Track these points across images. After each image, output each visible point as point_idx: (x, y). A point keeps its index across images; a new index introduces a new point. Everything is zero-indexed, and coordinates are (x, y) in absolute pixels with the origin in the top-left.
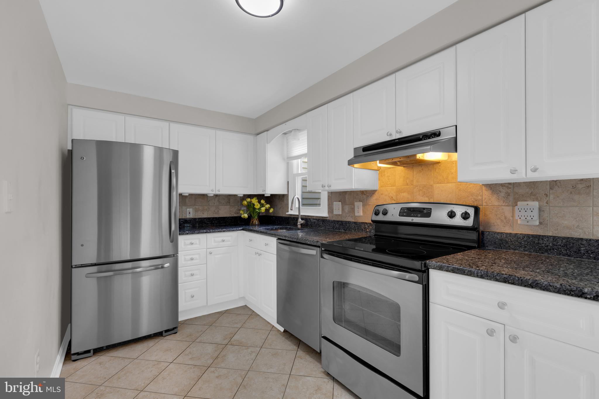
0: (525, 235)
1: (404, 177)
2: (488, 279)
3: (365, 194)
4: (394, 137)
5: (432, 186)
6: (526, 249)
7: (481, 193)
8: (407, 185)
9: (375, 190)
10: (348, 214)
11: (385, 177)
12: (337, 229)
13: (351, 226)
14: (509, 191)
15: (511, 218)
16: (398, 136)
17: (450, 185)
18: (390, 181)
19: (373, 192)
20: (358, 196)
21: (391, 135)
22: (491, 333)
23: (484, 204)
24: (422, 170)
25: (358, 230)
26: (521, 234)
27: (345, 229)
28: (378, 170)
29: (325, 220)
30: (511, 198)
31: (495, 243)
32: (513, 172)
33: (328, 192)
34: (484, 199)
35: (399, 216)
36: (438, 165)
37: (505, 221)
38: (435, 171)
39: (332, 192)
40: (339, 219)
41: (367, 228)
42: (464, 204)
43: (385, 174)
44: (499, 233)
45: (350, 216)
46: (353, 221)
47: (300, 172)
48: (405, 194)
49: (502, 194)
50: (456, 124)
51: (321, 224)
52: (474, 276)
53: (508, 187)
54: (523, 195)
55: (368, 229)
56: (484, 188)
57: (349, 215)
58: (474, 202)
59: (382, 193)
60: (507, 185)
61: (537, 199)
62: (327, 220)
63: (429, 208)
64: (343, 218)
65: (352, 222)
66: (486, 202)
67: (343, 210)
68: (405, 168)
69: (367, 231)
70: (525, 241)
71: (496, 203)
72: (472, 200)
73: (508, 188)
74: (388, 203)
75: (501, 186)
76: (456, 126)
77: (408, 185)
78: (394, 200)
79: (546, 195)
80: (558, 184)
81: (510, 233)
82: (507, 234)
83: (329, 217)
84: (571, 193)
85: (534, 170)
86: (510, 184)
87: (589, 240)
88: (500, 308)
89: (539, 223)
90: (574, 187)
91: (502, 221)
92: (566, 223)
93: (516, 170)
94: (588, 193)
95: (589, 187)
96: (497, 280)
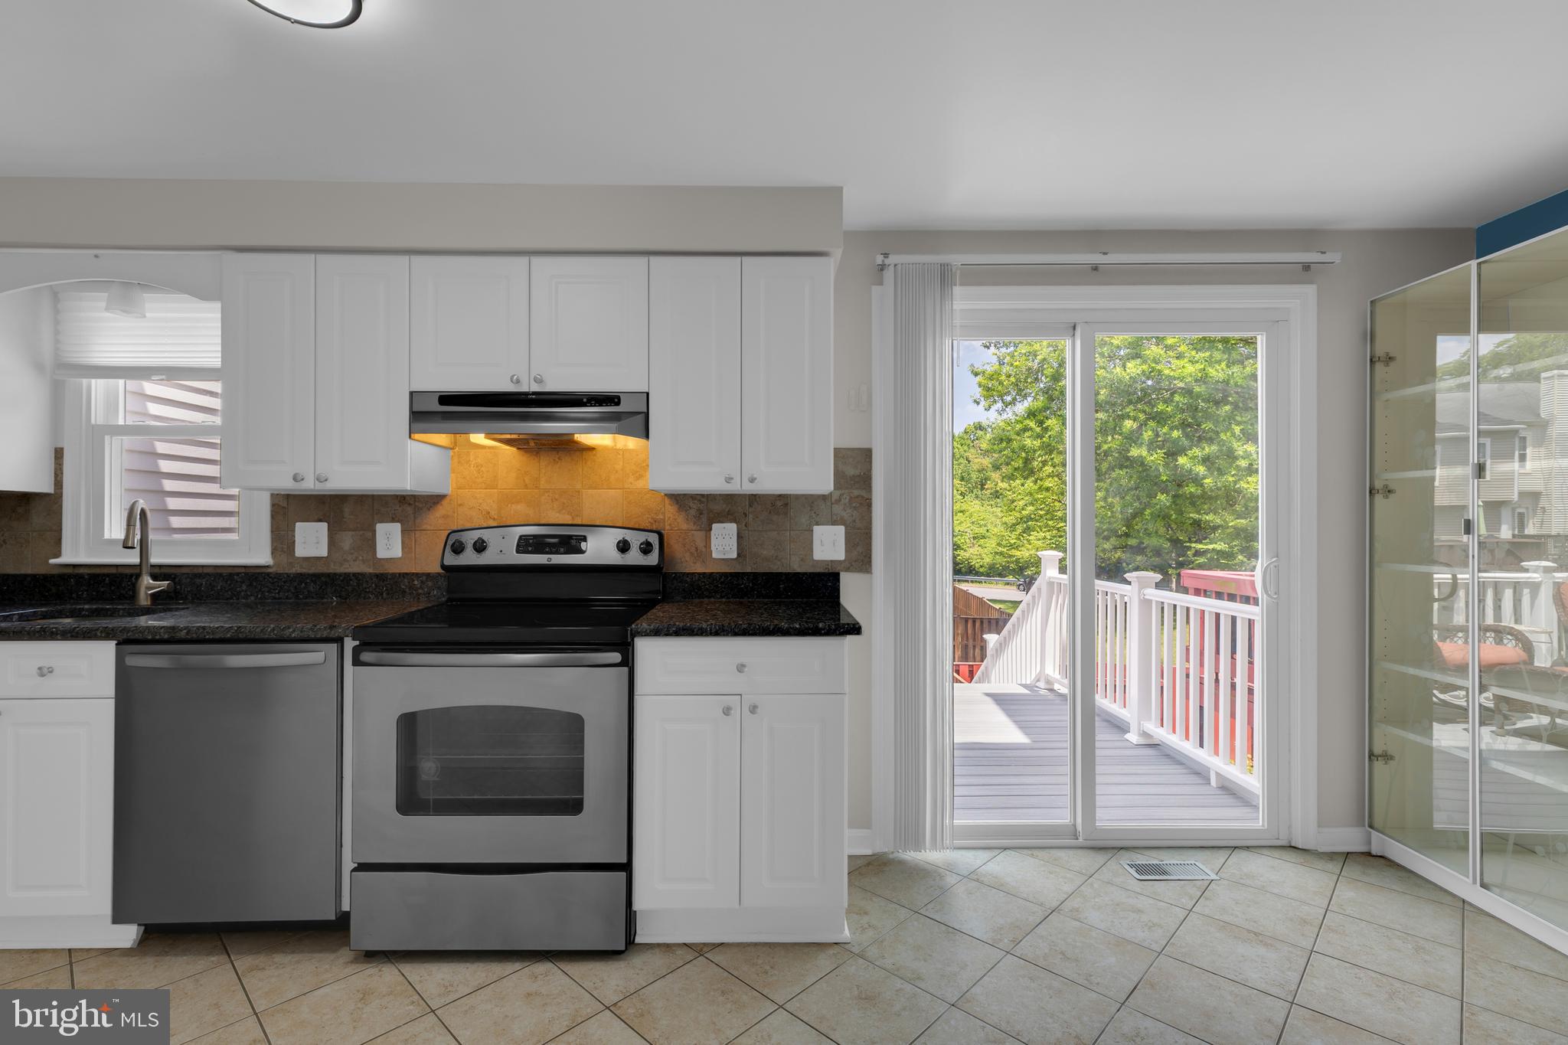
0: (723, 573)
1: (519, 470)
2: (724, 635)
3: (410, 504)
4: (524, 388)
5: (579, 492)
6: (723, 594)
7: (663, 509)
8: (526, 487)
9: (440, 496)
10: (352, 554)
11: (469, 466)
12: (313, 598)
13: (365, 585)
14: (701, 506)
15: (704, 550)
16: (535, 388)
17: (612, 492)
18: (482, 477)
19: (435, 500)
20: (388, 507)
21: (518, 381)
22: (727, 711)
23: (667, 527)
24: (559, 458)
25: (388, 594)
26: (717, 573)
27: (343, 594)
28: (451, 449)
29: (259, 573)
30: (704, 519)
31: (684, 590)
32: (729, 480)
33: (272, 495)
34: (667, 519)
35: (518, 552)
36: (590, 453)
37: (696, 555)
38: (586, 463)
39: (288, 495)
40: (321, 569)
41: (419, 586)
42: (637, 526)
43: (469, 461)
44: (688, 574)
45: (361, 558)
46: (371, 571)
47: (121, 422)
48: (520, 508)
49: (693, 512)
50: (647, 391)
51: (244, 587)
52: (707, 635)
53: (700, 500)
54: (718, 514)
55: (421, 588)
56: (667, 501)
57: (357, 558)
58: (652, 524)
59: (459, 503)
60: (699, 497)
61: (734, 521)
62: (268, 574)
63: (581, 536)
64: (332, 566)
65: (370, 573)
66: (670, 525)
67: (332, 543)
68: (521, 452)
69: (419, 594)
70: (722, 583)
71: (685, 526)
72: (650, 520)
73: (701, 502)
74: (477, 527)
75: (690, 499)
76: (648, 394)
77: (527, 489)
78: (494, 519)
79: (745, 514)
80: (758, 500)
81: (705, 573)
82: (699, 574)
83: (275, 564)
84: (770, 512)
85: (752, 480)
86: (703, 496)
87: (787, 574)
88: (740, 672)
89: (738, 555)
90: (773, 505)
91: (692, 554)
92: (765, 552)
93: (732, 479)
94: (786, 514)
95: (787, 504)
96: (736, 634)
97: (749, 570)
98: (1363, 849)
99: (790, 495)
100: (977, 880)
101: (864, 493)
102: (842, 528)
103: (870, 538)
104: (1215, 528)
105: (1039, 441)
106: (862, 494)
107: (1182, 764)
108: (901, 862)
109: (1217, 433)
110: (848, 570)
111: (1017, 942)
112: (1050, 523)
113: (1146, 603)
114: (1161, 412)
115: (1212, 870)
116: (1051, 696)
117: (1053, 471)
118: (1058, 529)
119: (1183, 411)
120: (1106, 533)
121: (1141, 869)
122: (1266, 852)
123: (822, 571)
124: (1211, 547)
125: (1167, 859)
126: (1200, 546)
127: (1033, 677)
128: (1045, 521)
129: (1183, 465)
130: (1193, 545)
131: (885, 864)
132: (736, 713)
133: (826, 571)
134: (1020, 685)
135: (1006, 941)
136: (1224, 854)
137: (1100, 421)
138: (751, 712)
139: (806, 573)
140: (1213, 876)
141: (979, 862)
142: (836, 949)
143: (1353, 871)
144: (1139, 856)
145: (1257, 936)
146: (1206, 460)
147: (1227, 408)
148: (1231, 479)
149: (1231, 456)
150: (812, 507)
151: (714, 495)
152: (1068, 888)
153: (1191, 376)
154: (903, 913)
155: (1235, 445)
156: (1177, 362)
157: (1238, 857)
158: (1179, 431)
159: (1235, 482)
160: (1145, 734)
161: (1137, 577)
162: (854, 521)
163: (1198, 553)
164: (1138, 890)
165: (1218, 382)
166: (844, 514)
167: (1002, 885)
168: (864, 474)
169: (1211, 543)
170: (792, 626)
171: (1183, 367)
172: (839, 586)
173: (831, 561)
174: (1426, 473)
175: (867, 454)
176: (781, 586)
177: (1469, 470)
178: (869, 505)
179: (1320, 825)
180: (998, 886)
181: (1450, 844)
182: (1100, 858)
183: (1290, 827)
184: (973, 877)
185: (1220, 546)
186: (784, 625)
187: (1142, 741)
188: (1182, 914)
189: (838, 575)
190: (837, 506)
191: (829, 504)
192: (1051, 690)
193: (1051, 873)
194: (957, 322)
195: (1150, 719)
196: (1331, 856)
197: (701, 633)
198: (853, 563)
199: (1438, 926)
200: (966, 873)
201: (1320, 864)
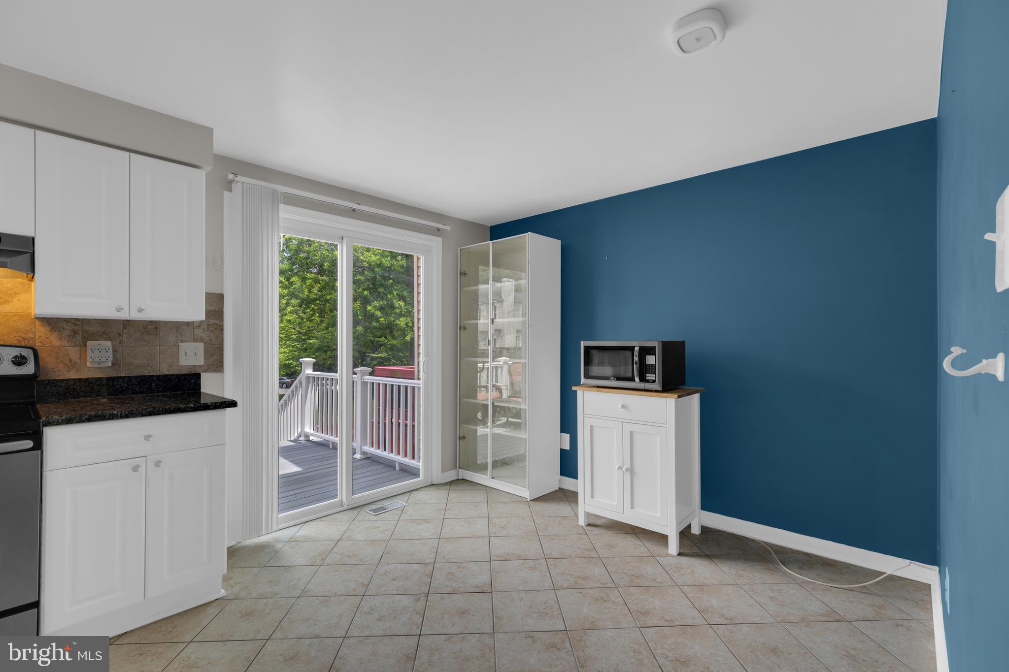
0: (98, 378)
2: (133, 417)
6: (99, 393)
7: (34, 330)
14: (76, 328)
15: (78, 361)
22: (135, 469)
23: (38, 344)
26: (93, 378)
30: (79, 337)
31: (58, 393)
32: (119, 310)
34: (37, 337)
37: (70, 365)
44: (63, 380)
49: (67, 332)
52: (117, 419)
54: (93, 334)
56: (37, 323)
60: (73, 321)
61: (110, 339)
66: (43, 342)
70: (98, 385)
71: (58, 343)
72: (17, 338)
73: (75, 325)
79: (120, 335)
81: (80, 379)
82: (74, 380)
84: (142, 333)
85: (140, 310)
86: (77, 320)
87: (158, 376)
88: (146, 440)
89: (113, 364)
90: (145, 328)
91: (65, 365)
92: (138, 362)
93: (123, 309)
94: (156, 334)
95: (156, 328)
96: (143, 415)
97: (123, 374)
98: (455, 478)
99: (160, 321)
100: (295, 541)
101: (218, 322)
102: (202, 344)
103: (223, 350)
104: (381, 345)
105: (287, 290)
106: (216, 322)
107: (383, 464)
108: (244, 547)
109: (386, 295)
110: (206, 371)
111: (324, 560)
112: (288, 342)
113: (364, 384)
114: (359, 280)
115: (404, 502)
116: (309, 444)
117: (293, 310)
118: (293, 346)
119: (368, 280)
120: (325, 348)
121: (374, 511)
122: (423, 489)
123: (186, 372)
124: (380, 355)
125: (385, 503)
126: (374, 355)
127: (296, 435)
128: (284, 342)
129: (370, 310)
130: (371, 355)
131: (235, 552)
132: (142, 469)
133: (190, 372)
134: (289, 441)
135: (318, 561)
136: (408, 494)
137: (324, 282)
138: (156, 466)
139: (174, 375)
140: (405, 504)
141: (293, 533)
142: (218, 602)
143: (453, 487)
144: (373, 506)
145: (426, 521)
146: (381, 309)
147: (391, 281)
148: (392, 319)
149: (392, 307)
150: (180, 329)
151: (88, 319)
152: (343, 529)
153: (374, 262)
154: (255, 570)
155: (394, 301)
156: (367, 253)
157: (413, 494)
158: (367, 291)
159: (394, 321)
160: (364, 453)
161: (360, 370)
162: (211, 340)
163: (373, 359)
164: (376, 519)
165: (387, 267)
166: (203, 335)
167: (309, 539)
168: (218, 309)
169: (380, 354)
170: (188, 406)
171: (370, 256)
172: (200, 382)
173: (193, 366)
174: (474, 322)
175: (221, 297)
176: (153, 385)
177: (489, 321)
178: (222, 330)
179: (443, 471)
180: (307, 539)
181: (482, 468)
182: (355, 512)
183: (432, 476)
184: (292, 540)
185: (384, 355)
186: (182, 406)
187: (363, 457)
188: (395, 522)
189: (200, 374)
190: (197, 329)
191: (192, 328)
192: (309, 441)
193: (333, 525)
194: (281, 224)
195: (366, 444)
196: (446, 484)
197: (112, 417)
198: (210, 367)
199: (479, 497)
200: (287, 540)
201: (442, 488)
